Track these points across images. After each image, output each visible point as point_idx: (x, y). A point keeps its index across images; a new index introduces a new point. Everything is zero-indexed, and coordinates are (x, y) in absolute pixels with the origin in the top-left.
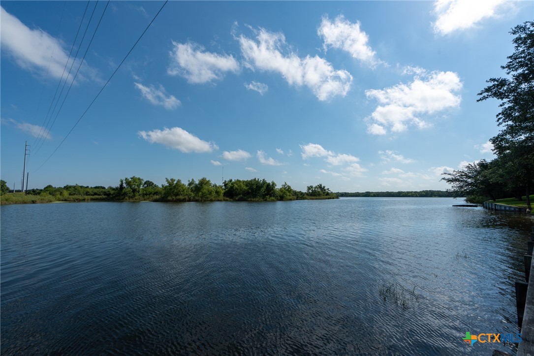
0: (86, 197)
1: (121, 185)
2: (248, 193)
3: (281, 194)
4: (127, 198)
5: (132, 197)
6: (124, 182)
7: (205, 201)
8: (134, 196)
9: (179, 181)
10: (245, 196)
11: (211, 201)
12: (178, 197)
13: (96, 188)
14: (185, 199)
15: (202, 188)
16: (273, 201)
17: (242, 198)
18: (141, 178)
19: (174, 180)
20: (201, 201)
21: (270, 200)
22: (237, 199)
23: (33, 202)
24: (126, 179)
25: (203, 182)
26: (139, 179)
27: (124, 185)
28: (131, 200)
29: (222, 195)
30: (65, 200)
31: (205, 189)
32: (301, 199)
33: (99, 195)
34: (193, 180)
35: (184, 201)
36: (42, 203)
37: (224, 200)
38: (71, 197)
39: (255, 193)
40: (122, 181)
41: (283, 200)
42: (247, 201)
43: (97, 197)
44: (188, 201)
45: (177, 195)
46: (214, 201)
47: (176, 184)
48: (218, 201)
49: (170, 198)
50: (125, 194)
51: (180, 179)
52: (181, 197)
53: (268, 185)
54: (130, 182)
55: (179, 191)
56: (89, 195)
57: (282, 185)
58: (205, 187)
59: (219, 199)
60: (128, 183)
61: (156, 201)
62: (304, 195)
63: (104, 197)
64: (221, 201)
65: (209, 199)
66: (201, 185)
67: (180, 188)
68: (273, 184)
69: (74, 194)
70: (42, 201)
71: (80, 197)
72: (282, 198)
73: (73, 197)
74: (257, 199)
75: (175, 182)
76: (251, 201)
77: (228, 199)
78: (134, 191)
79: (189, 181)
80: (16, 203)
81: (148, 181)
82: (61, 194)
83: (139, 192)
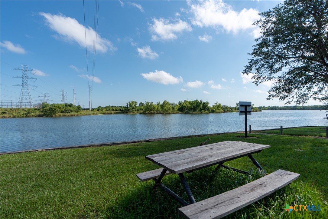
0: (112, 112)
1: (127, 106)
2: (192, 109)
3: (213, 109)
4: (130, 112)
5: (132, 112)
6: (128, 104)
7: (166, 113)
8: (133, 111)
9: (152, 103)
10: (189, 110)
11: (169, 113)
12: (151, 112)
13: (120, 107)
14: (155, 112)
15: (164, 106)
16: (206, 113)
17: (187, 112)
18: (136, 101)
19: (149, 103)
20: (164, 114)
21: (204, 113)
22: (184, 112)
23: (90, 115)
24: (129, 102)
25: (165, 103)
26: (135, 102)
27: (129, 106)
28: (132, 113)
29: (176, 110)
30: (104, 113)
31: (166, 107)
32: (230, 112)
33: (118, 111)
34: (159, 102)
35: (154, 114)
36: (93, 115)
37: (177, 113)
38: (106, 112)
39: (196, 108)
40: (127, 104)
41: (213, 113)
42: (190, 113)
43: (117, 111)
44: (156, 114)
45: (150, 110)
46: (171, 113)
47: (150, 104)
48: (174, 113)
49: (147, 112)
50: (129, 110)
51: (152, 102)
52: (153, 112)
53: (204, 103)
54: (131, 104)
55: (152, 108)
56: (114, 111)
57: (215, 103)
58: (166, 106)
59: (174, 112)
60: (130, 104)
61: (141, 114)
62: (232, 109)
63: (120, 111)
64: (175, 113)
65: (168, 113)
66: (164, 105)
67: (152, 107)
68: (207, 103)
69: (108, 110)
70: (94, 114)
71: (110, 112)
72: (213, 112)
73: (107, 112)
74: (196, 112)
75: (150, 103)
76: (192, 113)
77: (179, 112)
78: (133, 108)
79: (157, 103)
80: (84, 115)
81: (141, 103)
82: (102, 110)
83: (135, 109)
